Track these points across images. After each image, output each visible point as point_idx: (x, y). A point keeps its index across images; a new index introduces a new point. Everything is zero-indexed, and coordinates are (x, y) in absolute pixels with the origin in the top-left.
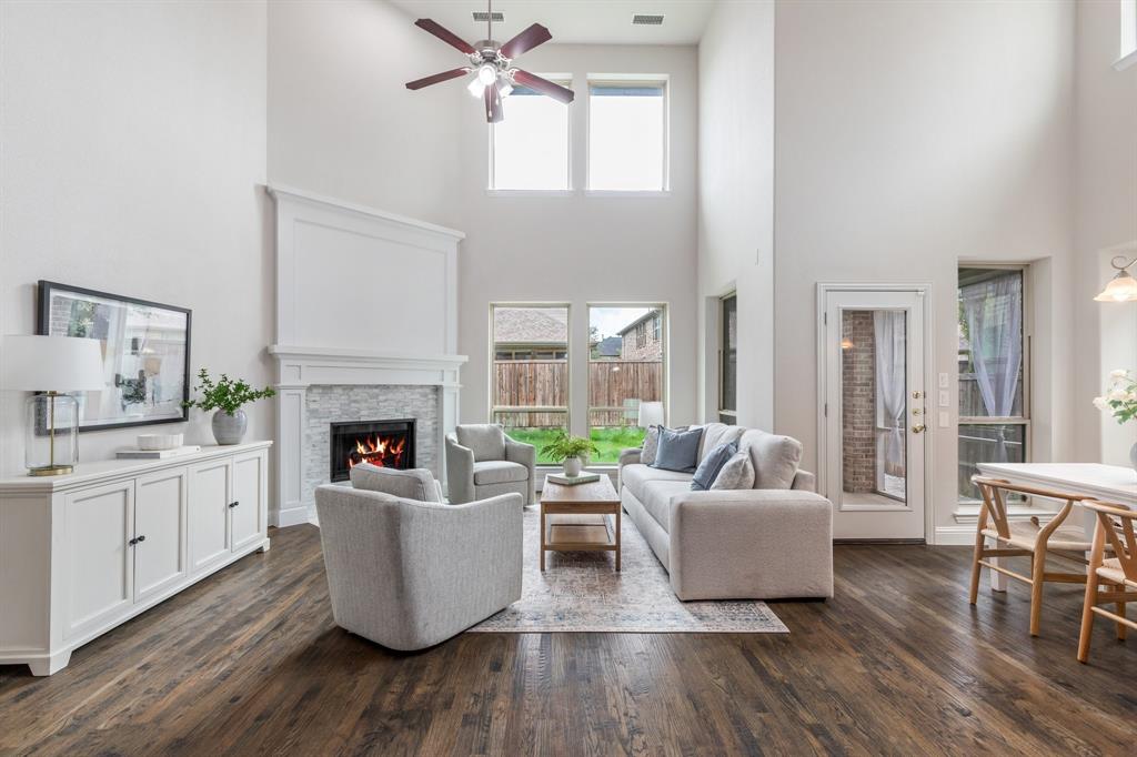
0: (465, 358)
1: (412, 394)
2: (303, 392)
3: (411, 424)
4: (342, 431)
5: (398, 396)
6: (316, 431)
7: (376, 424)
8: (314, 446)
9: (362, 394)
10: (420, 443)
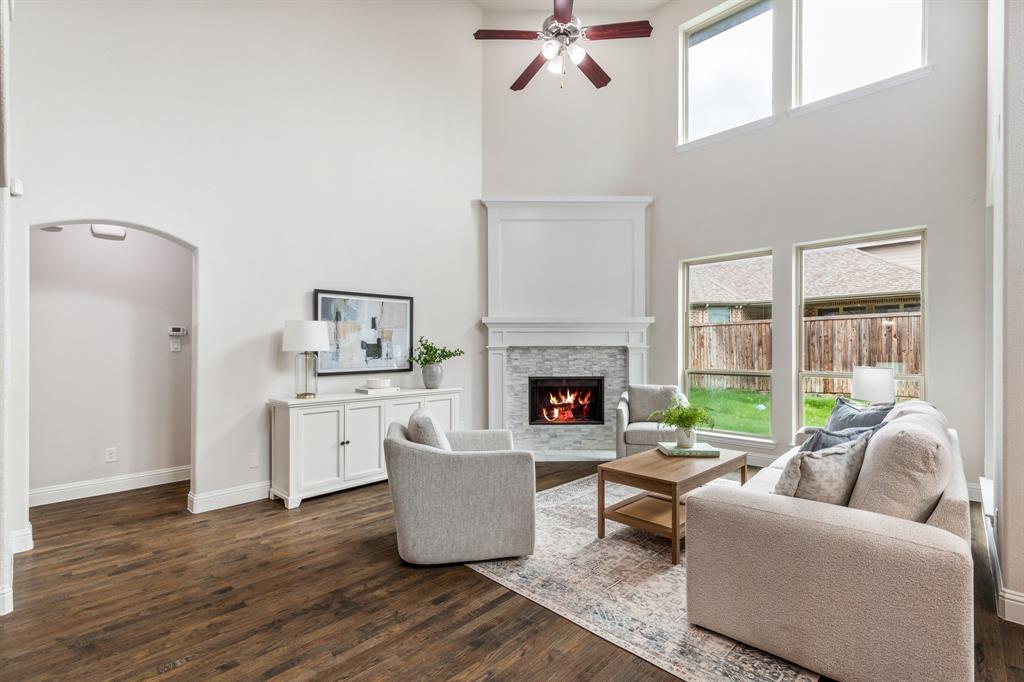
0: (652, 320)
1: (601, 354)
2: (505, 353)
3: (600, 381)
4: (539, 384)
5: (587, 356)
6: (517, 382)
7: (569, 379)
8: (516, 394)
9: (554, 354)
10: (608, 399)
